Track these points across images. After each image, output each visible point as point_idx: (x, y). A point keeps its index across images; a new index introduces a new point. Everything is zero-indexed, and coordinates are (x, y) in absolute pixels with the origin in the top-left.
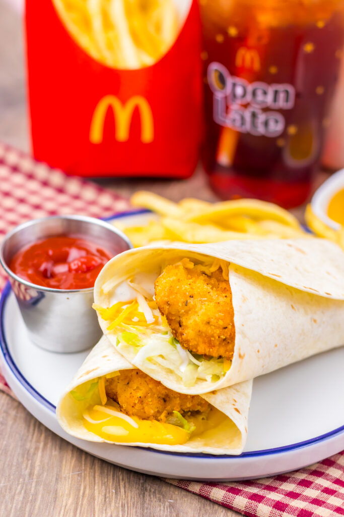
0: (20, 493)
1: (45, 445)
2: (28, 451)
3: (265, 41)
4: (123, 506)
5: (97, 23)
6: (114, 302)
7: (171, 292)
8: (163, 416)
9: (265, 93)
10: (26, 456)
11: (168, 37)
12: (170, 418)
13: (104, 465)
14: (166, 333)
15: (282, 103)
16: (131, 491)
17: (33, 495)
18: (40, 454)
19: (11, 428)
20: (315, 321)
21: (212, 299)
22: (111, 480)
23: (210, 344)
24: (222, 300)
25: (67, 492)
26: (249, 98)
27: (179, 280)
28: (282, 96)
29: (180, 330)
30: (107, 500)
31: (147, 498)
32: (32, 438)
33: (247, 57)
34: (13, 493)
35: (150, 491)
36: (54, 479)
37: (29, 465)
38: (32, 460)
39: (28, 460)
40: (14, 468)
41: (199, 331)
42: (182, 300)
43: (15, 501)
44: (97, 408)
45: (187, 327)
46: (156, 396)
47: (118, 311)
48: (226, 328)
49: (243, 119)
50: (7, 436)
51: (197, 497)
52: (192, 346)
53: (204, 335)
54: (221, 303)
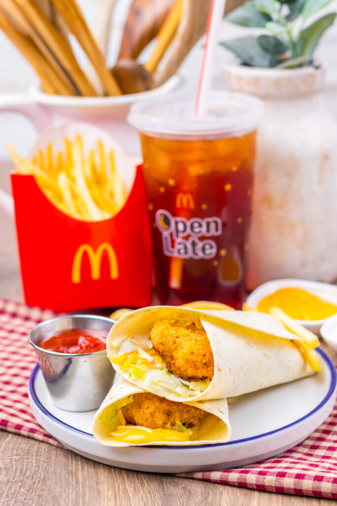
0: (72, 492)
1: (83, 467)
2: (72, 471)
3: (195, 186)
4: (149, 492)
5: (67, 196)
6: (121, 353)
7: (163, 335)
8: (168, 425)
9: (200, 226)
10: (70, 474)
11: (120, 201)
12: (174, 427)
13: (129, 472)
14: (162, 369)
15: (213, 232)
16: (153, 484)
17: (82, 493)
18: (80, 472)
19: (55, 460)
20: (265, 355)
21: (192, 338)
22: (137, 480)
23: (196, 367)
24: (199, 338)
25: (106, 489)
26: (189, 230)
27: (167, 328)
28: (213, 226)
29: (173, 362)
30: (137, 490)
31: (165, 486)
32: (72, 464)
33: (184, 200)
34: (67, 493)
35: (166, 482)
36: (95, 483)
37: (74, 479)
38: (76, 476)
39: (73, 476)
40: (64, 481)
41: (187, 359)
42: (172, 340)
43: (70, 497)
44: (120, 427)
45: (178, 358)
46: (161, 411)
47: (125, 359)
48: (205, 355)
49: (186, 248)
50: (53, 465)
51: (201, 482)
52: (183, 371)
53: (190, 361)
54: (199, 340)
